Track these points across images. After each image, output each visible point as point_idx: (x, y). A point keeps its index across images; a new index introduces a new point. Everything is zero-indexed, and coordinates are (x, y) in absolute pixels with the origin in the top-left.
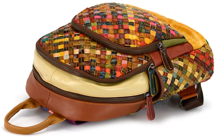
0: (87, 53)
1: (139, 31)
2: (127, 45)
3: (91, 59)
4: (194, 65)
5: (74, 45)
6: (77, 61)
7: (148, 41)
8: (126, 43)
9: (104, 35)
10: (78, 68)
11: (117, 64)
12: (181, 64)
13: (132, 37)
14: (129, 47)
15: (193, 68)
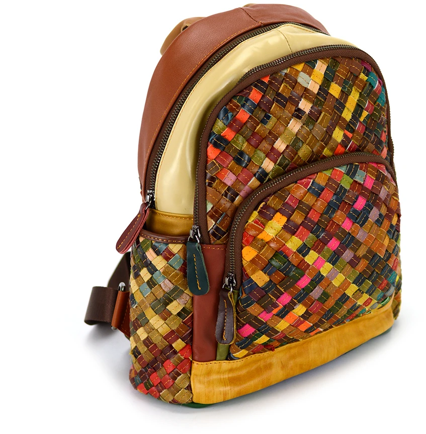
0: (291, 122)
1: (280, 253)
2: (261, 205)
3: (270, 117)
4: (161, 338)
5: (324, 113)
6: (283, 90)
7: (249, 253)
8: (266, 207)
9: (309, 180)
10: (266, 80)
11: (233, 161)
12: (175, 307)
13: (274, 227)
14: (256, 209)
15: (156, 332)
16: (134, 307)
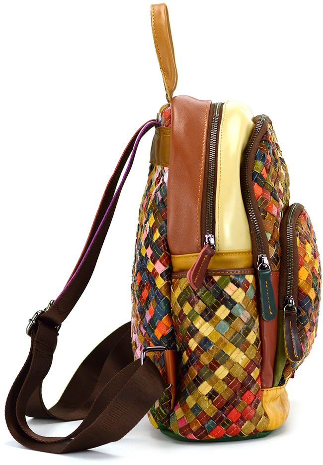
4: (242, 370)
11: (271, 196)
12: (252, 337)
15: (238, 365)
16: (211, 349)
